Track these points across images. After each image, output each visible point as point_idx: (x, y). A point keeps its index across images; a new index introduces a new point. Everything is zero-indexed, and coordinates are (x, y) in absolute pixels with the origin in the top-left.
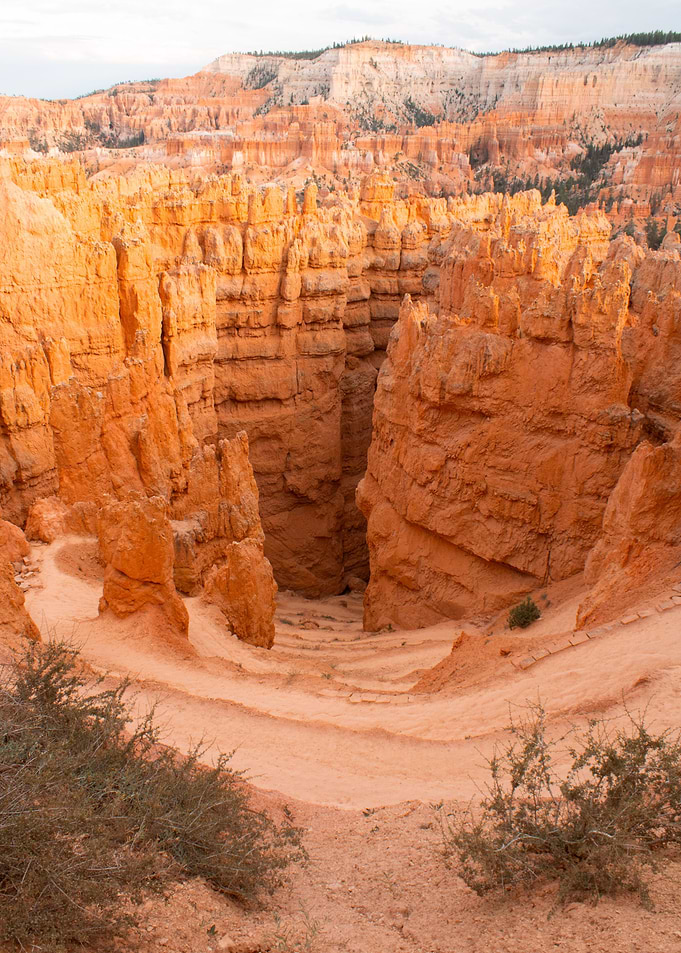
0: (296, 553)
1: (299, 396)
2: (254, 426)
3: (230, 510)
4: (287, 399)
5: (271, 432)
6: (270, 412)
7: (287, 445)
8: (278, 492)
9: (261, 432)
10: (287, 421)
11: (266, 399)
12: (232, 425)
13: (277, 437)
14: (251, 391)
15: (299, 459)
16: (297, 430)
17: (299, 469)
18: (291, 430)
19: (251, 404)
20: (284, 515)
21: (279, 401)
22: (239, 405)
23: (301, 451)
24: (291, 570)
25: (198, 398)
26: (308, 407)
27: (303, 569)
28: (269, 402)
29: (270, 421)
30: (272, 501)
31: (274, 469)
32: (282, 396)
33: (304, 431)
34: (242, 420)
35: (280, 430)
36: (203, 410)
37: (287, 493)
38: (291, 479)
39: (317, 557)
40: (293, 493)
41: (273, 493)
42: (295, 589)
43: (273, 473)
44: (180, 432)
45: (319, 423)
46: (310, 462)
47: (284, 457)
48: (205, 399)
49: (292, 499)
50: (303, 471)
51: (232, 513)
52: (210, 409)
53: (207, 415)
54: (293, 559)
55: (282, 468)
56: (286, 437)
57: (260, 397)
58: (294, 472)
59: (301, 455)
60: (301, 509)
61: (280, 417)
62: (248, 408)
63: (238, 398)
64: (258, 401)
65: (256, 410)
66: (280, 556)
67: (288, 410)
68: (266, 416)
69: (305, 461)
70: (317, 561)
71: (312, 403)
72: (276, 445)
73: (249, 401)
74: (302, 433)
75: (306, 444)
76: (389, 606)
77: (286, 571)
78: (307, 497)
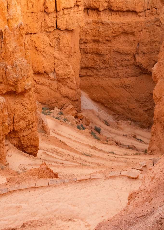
0: (137, 101)
1: (148, 11)
2: (119, 26)
3: (6, 68)
4: (140, 12)
5: (129, 30)
6: (130, 19)
7: (138, 39)
8: (131, 65)
9: (124, 30)
10: (139, 25)
11: (128, 11)
12: (107, 24)
13: (133, 34)
14: (120, 5)
15: (144, 48)
16: (144, 31)
17: (144, 53)
18: (141, 31)
19: (120, 13)
20: (134, 79)
21: (136, 13)
22: (113, 13)
23: (146, 43)
24: (134, 110)
25: (73, 5)
26: (153, 18)
27: (141, 110)
28: (130, 13)
29: (129, 24)
30: (127, 70)
31: (129, 52)
32: (138, 10)
33: (149, 32)
34: (113, 21)
35: (135, 30)
36: (76, 12)
37: (136, 66)
38: (139, 59)
39: (151, 105)
40: (139, 67)
41: (128, 65)
42: (135, 121)
43: (129, 54)
44: (8, 20)
45: (159, 29)
46: (150, 50)
47: (135, 45)
48: (78, 6)
49: (138, 71)
50: (146, 55)
51: (7, 70)
52: (81, 12)
53: (79, 15)
54: (136, 104)
55: (134, 52)
56: (137, 34)
57: (125, 9)
58: (141, 55)
59: (145, 45)
60: (144, 76)
61: (135, 22)
62: (118, 15)
63: (112, 8)
64: (124, 12)
65: (122, 17)
66: (129, 101)
67: (141, 19)
68: (127, 21)
69: (148, 49)
70: (150, 107)
71: (156, 16)
72: (131, 38)
73: (119, 11)
74: (147, 33)
75: (149, 39)
76: (158, 139)
77: (131, 110)
78: (147, 70)
